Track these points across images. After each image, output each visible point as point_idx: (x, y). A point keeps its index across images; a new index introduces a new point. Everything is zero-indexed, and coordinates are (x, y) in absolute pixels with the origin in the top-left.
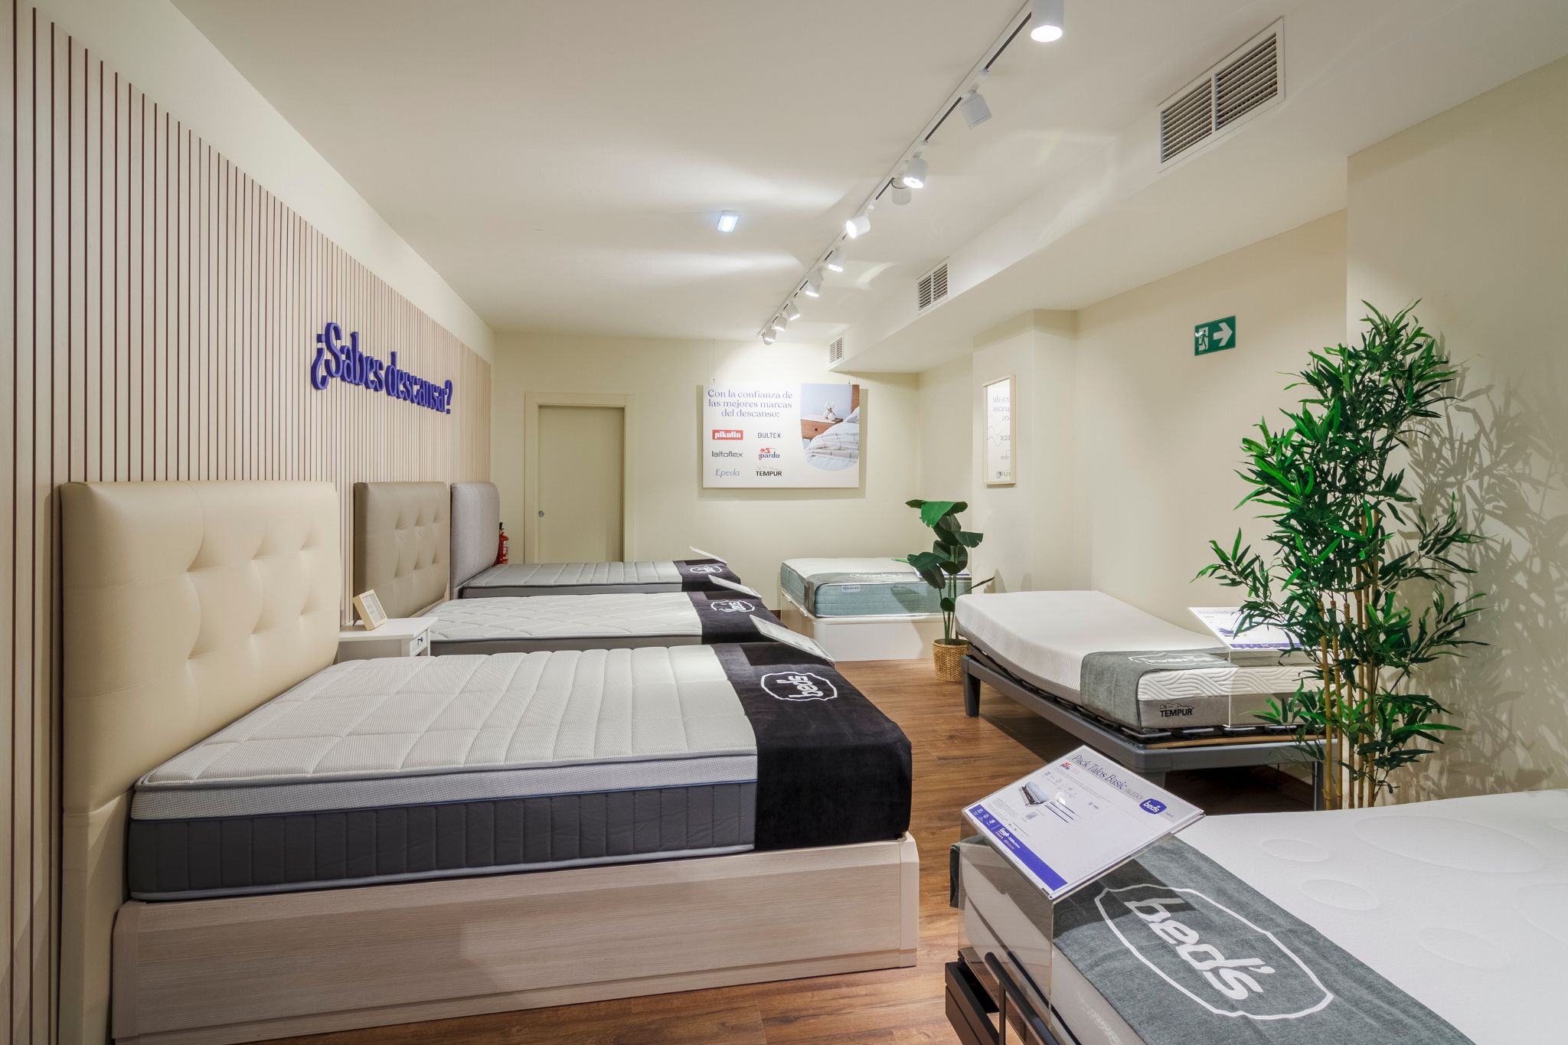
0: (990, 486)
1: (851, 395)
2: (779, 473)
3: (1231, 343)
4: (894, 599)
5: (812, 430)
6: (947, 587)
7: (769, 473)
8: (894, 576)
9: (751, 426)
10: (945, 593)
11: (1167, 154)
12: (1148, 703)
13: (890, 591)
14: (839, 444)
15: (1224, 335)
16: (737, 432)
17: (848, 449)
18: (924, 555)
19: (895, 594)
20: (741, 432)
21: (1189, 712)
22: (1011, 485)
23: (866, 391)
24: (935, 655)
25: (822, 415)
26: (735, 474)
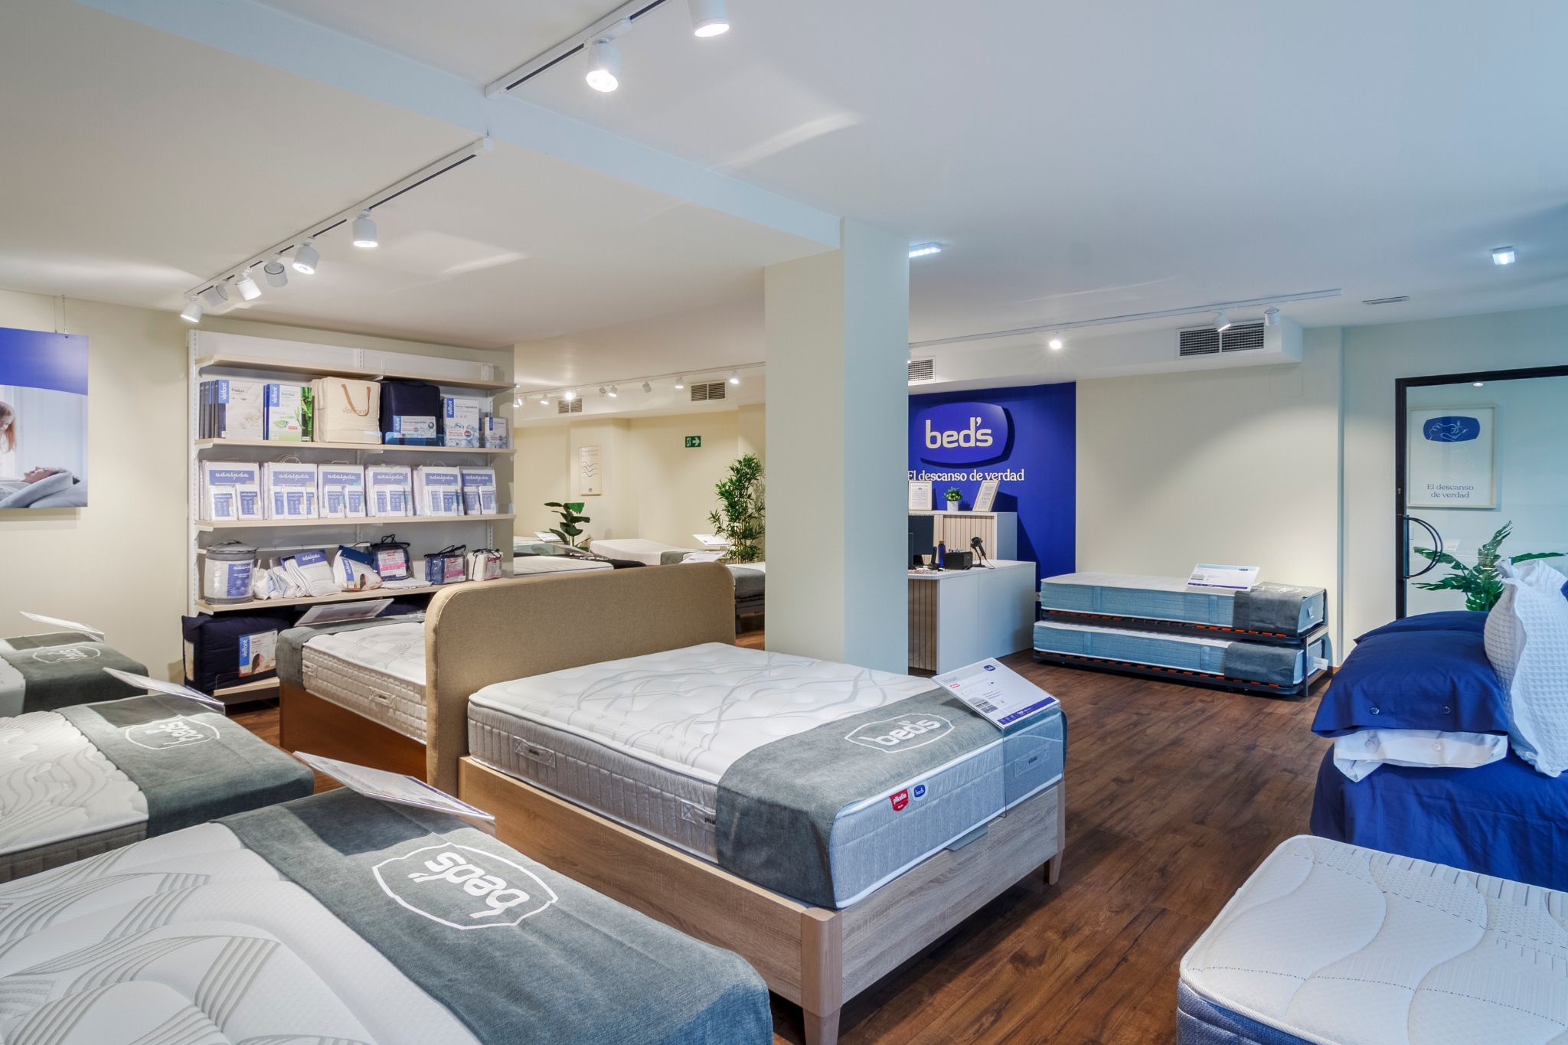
0: (583, 495)
3: (699, 445)
11: (694, 399)
15: (697, 442)
22: (599, 495)
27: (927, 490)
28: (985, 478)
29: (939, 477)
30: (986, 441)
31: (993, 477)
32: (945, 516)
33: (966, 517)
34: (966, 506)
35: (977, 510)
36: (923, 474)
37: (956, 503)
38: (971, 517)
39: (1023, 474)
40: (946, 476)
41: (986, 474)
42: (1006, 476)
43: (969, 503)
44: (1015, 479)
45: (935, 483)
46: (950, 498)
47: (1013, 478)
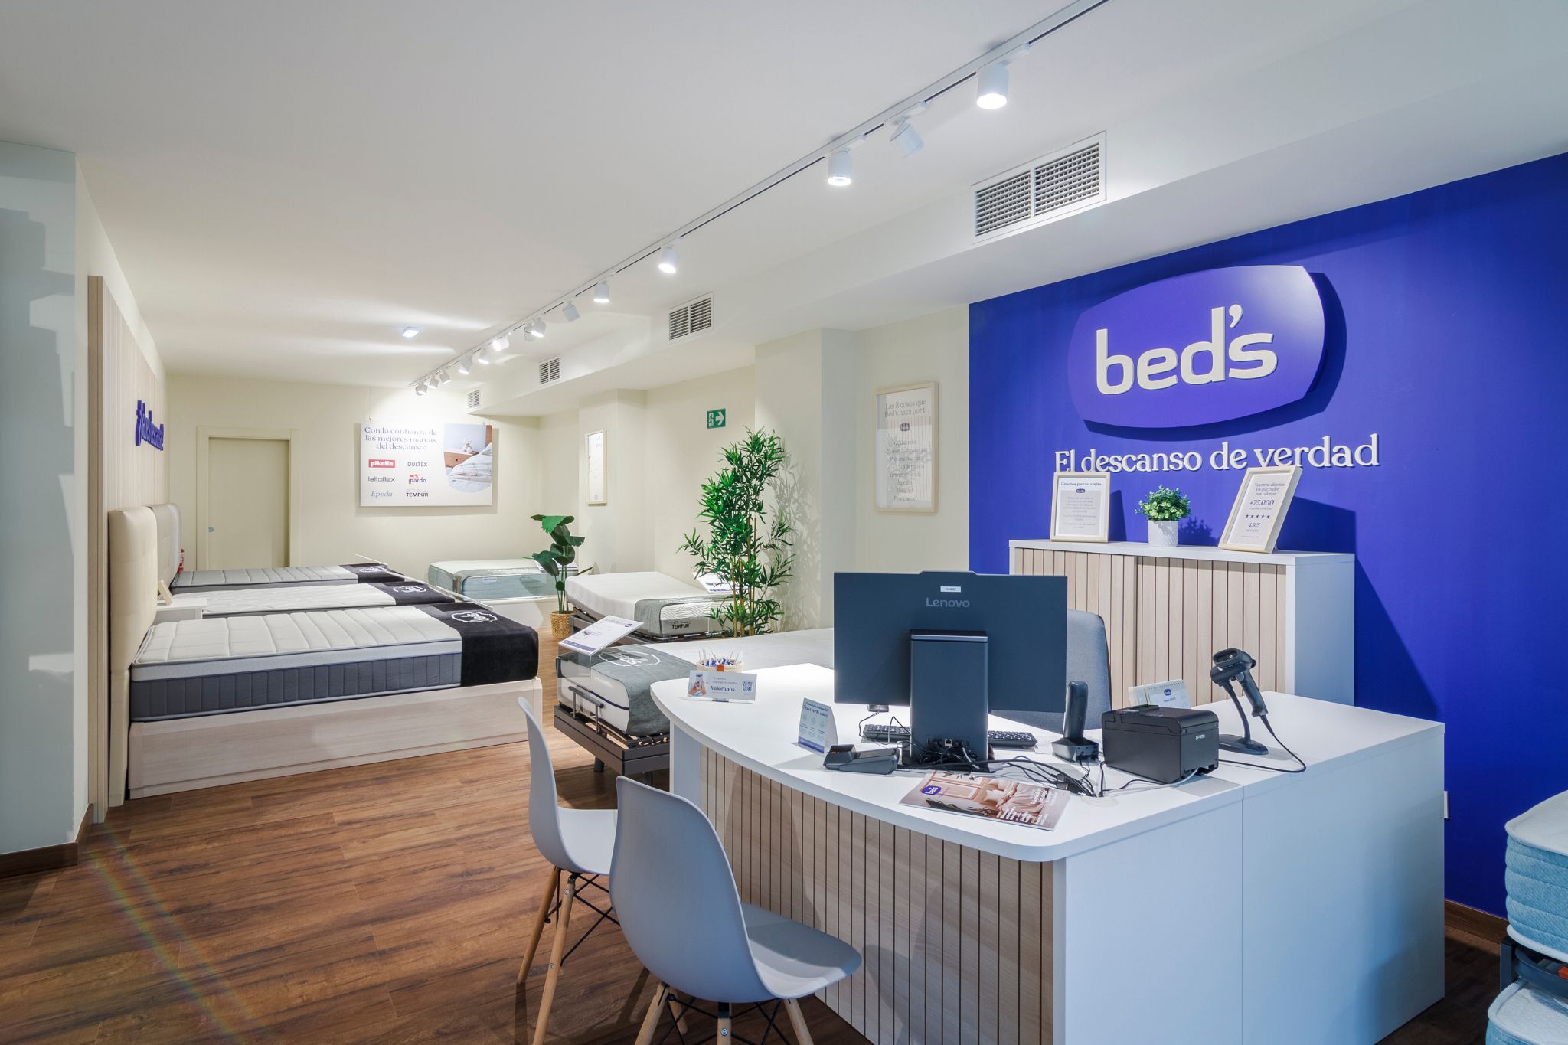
0: (590, 505)
1: (485, 433)
2: (426, 494)
3: (723, 424)
4: (523, 586)
5: (453, 460)
6: (560, 575)
7: (417, 494)
8: (522, 570)
9: (401, 457)
10: (559, 578)
11: (673, 337)
12: (666, 622)
13: (519, 581)
14: (476, 471)
15: (720, 418)
16: (391, 461)
17: (482, 475)
18: (544, 552)
19: (523, 583)
20: (393, 461)
21: (687, 626)
22: (604, 504)
23: (498, 430)
24: (552, 621)
25: (461, 448)
26: (388, 495)
27: (1099, 493)
28: (1252, 461)
29: (1130, 463)
30: (1258, 363)
31: (1277, 459)
32: (1139, 560)
33: (1197, 564)
34: (1196, 535)
35: (1229, 545)
36: (1092, 459)
37: (1173, 527)
38: (1213, 565)
39: (1374, 447)
40: (1147, 462)
41: (1258, 452)
42: (1318, 456)
43: (1207, 524)
44: (1348, 463)
45: (1117, 478)
46: (1153, 513)
47: (1341, 459)
